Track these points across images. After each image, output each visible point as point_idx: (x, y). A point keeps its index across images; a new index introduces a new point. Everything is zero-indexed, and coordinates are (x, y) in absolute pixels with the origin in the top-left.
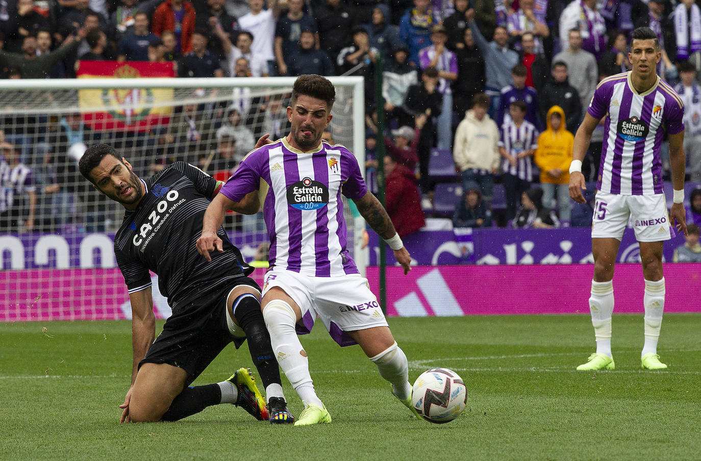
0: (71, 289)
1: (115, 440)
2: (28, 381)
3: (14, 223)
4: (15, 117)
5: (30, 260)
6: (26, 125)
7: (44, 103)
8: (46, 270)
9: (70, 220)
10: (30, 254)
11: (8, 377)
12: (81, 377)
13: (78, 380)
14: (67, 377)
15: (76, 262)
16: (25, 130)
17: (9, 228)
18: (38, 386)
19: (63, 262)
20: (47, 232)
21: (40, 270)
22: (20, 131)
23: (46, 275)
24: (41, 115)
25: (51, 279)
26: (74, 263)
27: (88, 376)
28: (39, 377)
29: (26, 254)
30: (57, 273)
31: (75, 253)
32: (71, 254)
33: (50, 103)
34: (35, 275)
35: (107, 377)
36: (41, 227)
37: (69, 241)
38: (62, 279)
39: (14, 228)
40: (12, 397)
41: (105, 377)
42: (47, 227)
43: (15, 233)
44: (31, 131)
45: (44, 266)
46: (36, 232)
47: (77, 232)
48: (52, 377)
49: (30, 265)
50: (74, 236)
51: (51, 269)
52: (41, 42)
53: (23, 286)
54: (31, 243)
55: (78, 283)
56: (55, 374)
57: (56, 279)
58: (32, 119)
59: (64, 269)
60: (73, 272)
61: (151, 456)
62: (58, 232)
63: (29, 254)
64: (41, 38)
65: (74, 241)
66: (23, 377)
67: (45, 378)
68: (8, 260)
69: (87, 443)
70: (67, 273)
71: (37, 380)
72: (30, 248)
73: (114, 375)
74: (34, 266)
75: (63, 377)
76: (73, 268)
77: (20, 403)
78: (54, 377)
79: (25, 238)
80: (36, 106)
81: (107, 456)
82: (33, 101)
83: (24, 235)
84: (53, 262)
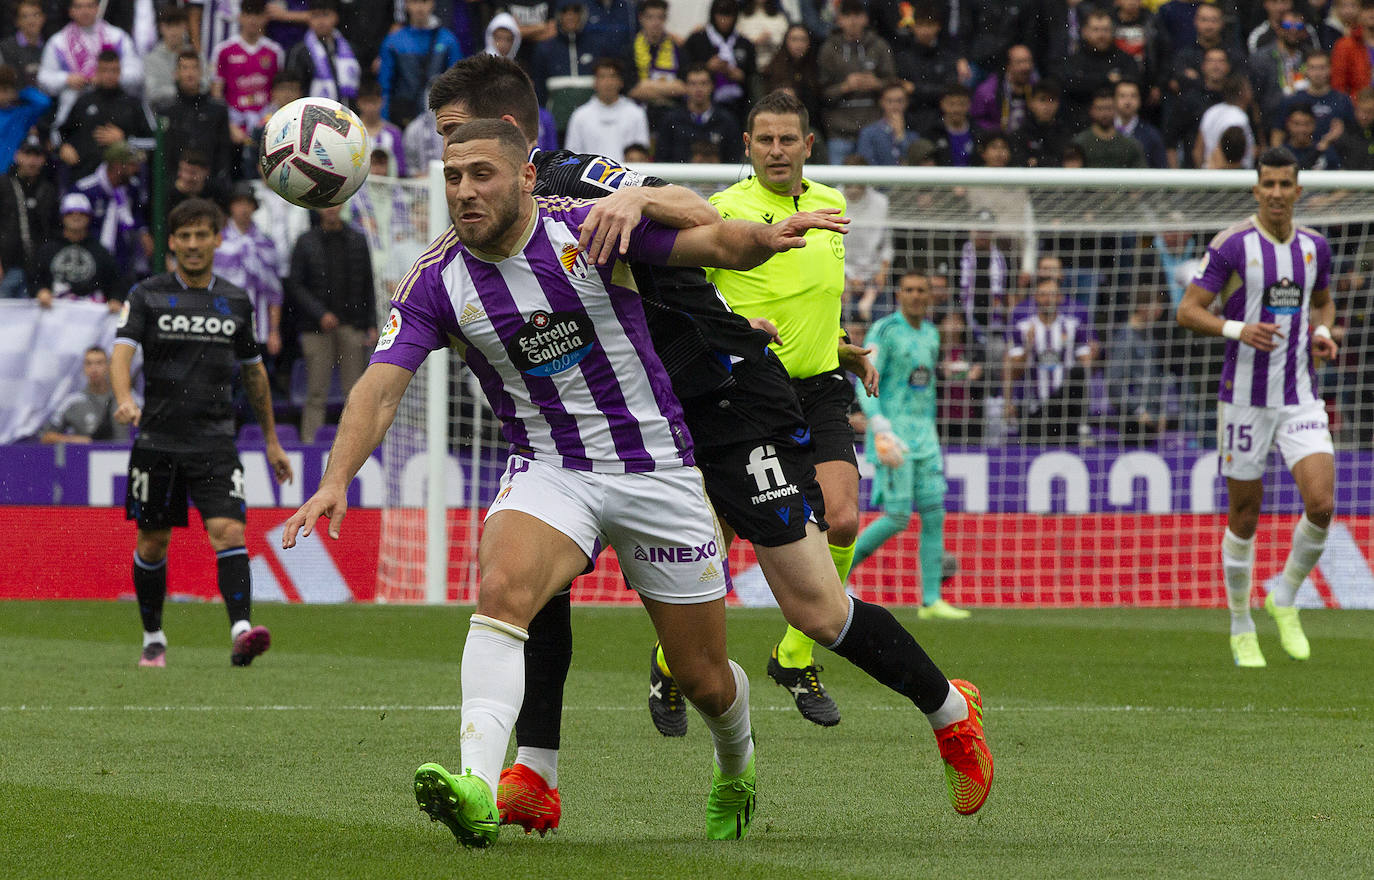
0: (1175, 550)
1: (1251, 827)
2: (1094, 716)
3: (1073, 430)
4: (1078, 237)
5: (1099, 496)
6: (1097, 253)
7: (1132, 212)
8: (1128, 515)
9: (1172, 425)
10: (1101, 486)
11: (1058, 708)
12: (1191, 710)
13: (1184, 716)
14: (1164, 710)
15: (1182, 501)
16: (1097, 262)
17: (1063, 438)
18: (1112, 726)
19: (1160, 501)
20: (1131, 446)
21: (1118, 516)
22: (1086, 262)
23: (1128, 524)
24: (1125, 232)
25: (1137, 533)
26: (1179, 502)
27: (1203, 710)
28: (1113, 709)
29: (1093, 487)
30: (1148, 522)
31: (1181, 485)
32: (1174, 486)
33: (1141, 213)
34: (1108, 525)
35: (1238, 710)
36: (1122, 437)
37: (1172, 464)
38: (1157, 532)
39: (1072, 439)
40: (1065, 743)
41: (1233, 710)
42: (1132, 437)
43: (1073, 448)
44: (1106, 262)
45: (1126, 508)
46: (1112, 447)
47: (1186, 448)
48: (1137, 709)
49: (1099, 505)
50: (1180, 455)
51: (1138, 514)
52: (1122, 102)
53: (1088, 544)
54: (1102, 466)
55: (1186, 540)
56: (1143, 704)
57: (1147, 532)
58: (1108, 241)
59: (1159, 514)
60: (1177, 520)
61: (1317, 857)
62: (1151, 446)
63: (1098, 488)
64: (1123, 96)
65: (1180, 465)
66: (1085, 709)
67: (1125, 712)
68: (1059, 497)
69: (1201, 829)
70: (1166, 521)
71: (1112, 714)
72: (1100, 476)
73: (1249, 708)
74: (1108, 507)
75: (1158, 710)
76: (1178, 512)
77: (1080, 755)
78: (1142, 709)
79: (1092, 457)
80: (1117, 218)
81: (1236, 854)
82: (1111, 208)
83: (1089, 451)
84: (1141, 502)
